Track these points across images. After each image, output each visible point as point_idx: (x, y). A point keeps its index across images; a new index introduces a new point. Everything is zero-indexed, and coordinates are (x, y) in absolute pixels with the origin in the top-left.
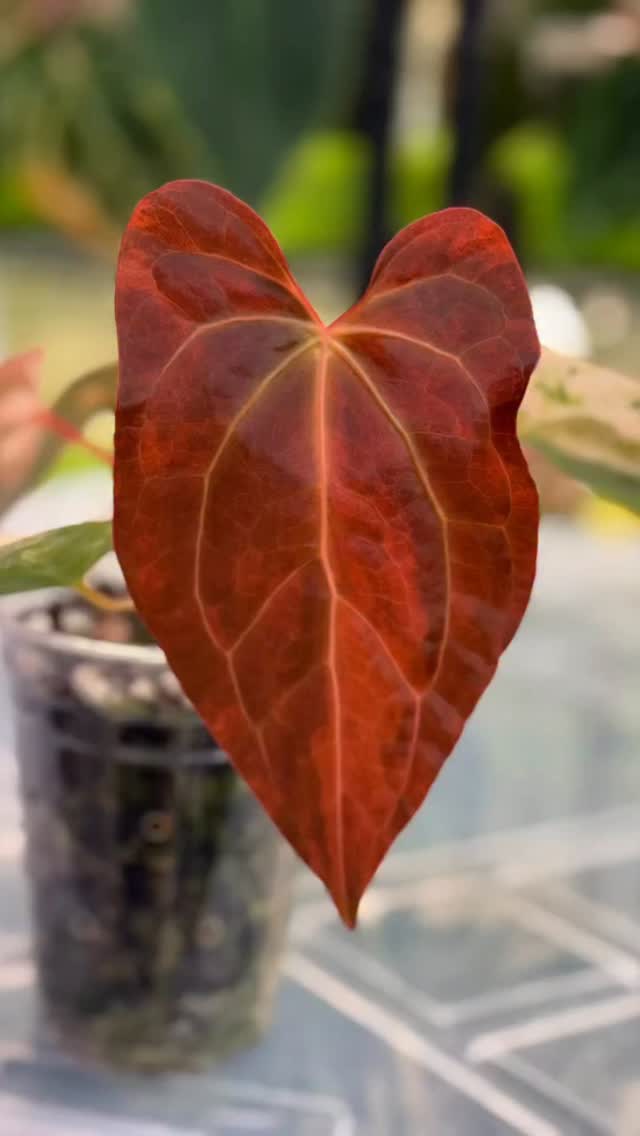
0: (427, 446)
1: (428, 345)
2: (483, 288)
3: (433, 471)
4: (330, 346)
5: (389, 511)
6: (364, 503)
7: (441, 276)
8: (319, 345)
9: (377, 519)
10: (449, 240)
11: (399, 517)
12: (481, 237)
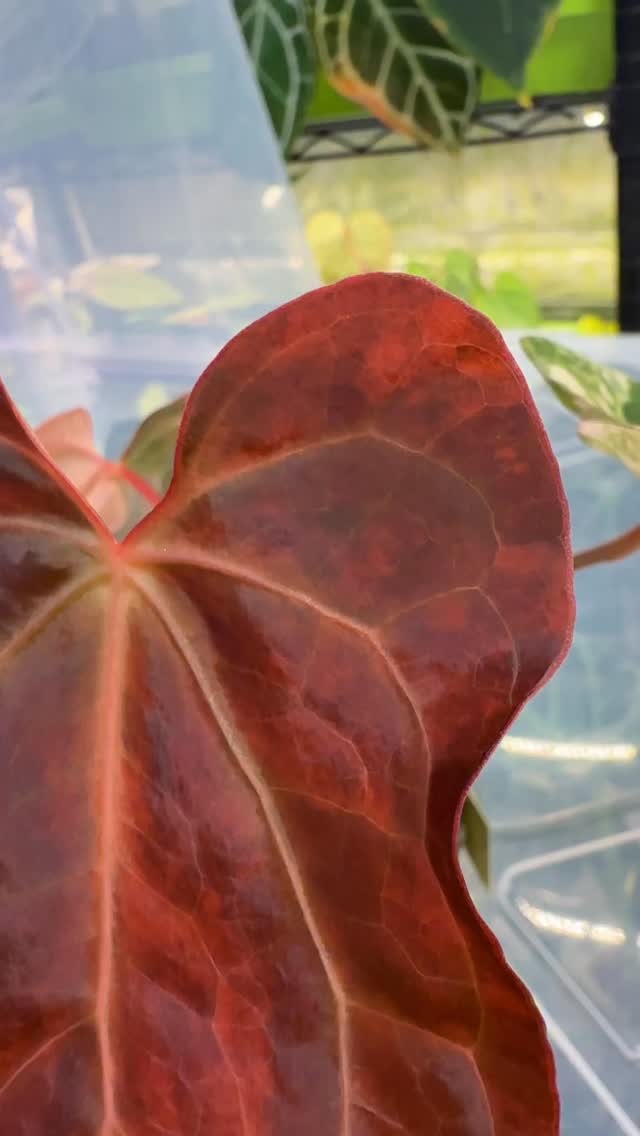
0: (306, 822)
1: (308, 600)
2: (447, 466)
3: (318, 881)
4: (129, 584)
5: (226, 954)
6: (176, 924)
7: (348, 437)
8: (106, 579)
9: (203, 962)
10: (358, 355)
11: (246, 968)
12: (440, 344)
